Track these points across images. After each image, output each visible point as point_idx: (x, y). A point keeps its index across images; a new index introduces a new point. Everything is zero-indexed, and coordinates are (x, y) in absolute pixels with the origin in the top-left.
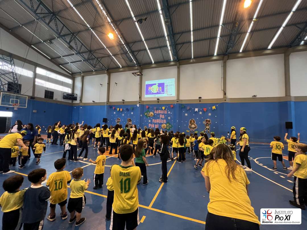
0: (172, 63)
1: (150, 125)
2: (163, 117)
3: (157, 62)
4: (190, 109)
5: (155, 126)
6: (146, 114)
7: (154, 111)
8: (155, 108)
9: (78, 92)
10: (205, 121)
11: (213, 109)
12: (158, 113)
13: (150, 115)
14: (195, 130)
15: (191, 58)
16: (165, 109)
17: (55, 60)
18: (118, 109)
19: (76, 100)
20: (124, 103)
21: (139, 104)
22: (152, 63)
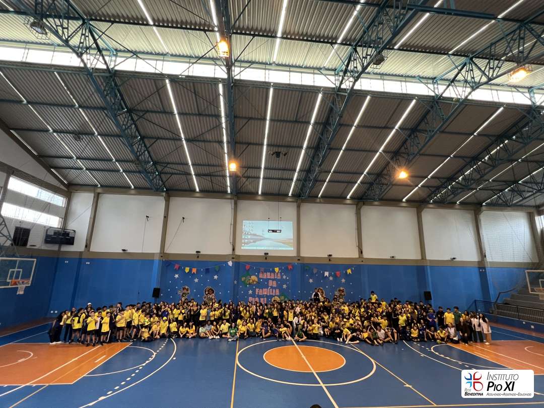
0: (290, 199)
1: (251, 299)
2: (275, 285)
6: (243, 280)
7: (258, 273)
9: (79, 226)
10: (338, 291)
11: (348, 273)
12: (265, 277)
15: (317, 197)
17: (45, 160)
18: (187, 270)
19: (72, 243)
20: (198, 257)
21: (232, 262)
22: (258, 193)
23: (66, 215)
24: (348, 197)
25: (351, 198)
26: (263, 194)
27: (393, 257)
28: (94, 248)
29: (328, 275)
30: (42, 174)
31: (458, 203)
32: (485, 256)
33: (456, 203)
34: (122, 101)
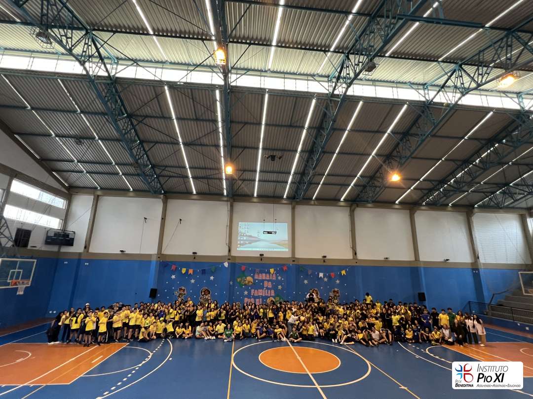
0: (284, 201)
1: (246, 300)
2: (270, 286)
7: (254, 274)
9: (78, 228)
10: (332, 292)
11: (342, 275)
12: (260, 278)
13: (247, 282)
15: (311, 199)
17: (47, 163)
18: (184, 271)
19: (72, 245)
20: (195, 258)
21: (228, 263)
22: (253, 195)
23: (66, 216)
24: (342, 199)
25: (345, 200)
26: (259, 196)
27: (387, 258)
28: (93, 249)
29: (322, 277)
30: (44, 177)
31: (450, 205)
32: (478, 258)
33: (448, 205)
34: (122, 107)
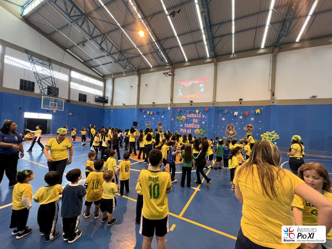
0: (208, 60)
1: (181, 130)
2: (197, 122)
3: (191, 60)
4: (228, 113)
5: (187, 131)
6: (177, 118)
7: (186, 114)
8: (188, 111)
9: (109, 95)
10: (246, 127)
11: (257, 113)
12: (190, 117)
13: (182, 119)
14: (234, 137)
15: (231, 53)
16: (199, 113)
18: (148, 113)
20: (154, 106)
22: (185, 61)
23: (104, 90)
27: (314, 97)
30: (89, 71)
